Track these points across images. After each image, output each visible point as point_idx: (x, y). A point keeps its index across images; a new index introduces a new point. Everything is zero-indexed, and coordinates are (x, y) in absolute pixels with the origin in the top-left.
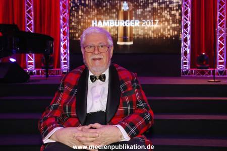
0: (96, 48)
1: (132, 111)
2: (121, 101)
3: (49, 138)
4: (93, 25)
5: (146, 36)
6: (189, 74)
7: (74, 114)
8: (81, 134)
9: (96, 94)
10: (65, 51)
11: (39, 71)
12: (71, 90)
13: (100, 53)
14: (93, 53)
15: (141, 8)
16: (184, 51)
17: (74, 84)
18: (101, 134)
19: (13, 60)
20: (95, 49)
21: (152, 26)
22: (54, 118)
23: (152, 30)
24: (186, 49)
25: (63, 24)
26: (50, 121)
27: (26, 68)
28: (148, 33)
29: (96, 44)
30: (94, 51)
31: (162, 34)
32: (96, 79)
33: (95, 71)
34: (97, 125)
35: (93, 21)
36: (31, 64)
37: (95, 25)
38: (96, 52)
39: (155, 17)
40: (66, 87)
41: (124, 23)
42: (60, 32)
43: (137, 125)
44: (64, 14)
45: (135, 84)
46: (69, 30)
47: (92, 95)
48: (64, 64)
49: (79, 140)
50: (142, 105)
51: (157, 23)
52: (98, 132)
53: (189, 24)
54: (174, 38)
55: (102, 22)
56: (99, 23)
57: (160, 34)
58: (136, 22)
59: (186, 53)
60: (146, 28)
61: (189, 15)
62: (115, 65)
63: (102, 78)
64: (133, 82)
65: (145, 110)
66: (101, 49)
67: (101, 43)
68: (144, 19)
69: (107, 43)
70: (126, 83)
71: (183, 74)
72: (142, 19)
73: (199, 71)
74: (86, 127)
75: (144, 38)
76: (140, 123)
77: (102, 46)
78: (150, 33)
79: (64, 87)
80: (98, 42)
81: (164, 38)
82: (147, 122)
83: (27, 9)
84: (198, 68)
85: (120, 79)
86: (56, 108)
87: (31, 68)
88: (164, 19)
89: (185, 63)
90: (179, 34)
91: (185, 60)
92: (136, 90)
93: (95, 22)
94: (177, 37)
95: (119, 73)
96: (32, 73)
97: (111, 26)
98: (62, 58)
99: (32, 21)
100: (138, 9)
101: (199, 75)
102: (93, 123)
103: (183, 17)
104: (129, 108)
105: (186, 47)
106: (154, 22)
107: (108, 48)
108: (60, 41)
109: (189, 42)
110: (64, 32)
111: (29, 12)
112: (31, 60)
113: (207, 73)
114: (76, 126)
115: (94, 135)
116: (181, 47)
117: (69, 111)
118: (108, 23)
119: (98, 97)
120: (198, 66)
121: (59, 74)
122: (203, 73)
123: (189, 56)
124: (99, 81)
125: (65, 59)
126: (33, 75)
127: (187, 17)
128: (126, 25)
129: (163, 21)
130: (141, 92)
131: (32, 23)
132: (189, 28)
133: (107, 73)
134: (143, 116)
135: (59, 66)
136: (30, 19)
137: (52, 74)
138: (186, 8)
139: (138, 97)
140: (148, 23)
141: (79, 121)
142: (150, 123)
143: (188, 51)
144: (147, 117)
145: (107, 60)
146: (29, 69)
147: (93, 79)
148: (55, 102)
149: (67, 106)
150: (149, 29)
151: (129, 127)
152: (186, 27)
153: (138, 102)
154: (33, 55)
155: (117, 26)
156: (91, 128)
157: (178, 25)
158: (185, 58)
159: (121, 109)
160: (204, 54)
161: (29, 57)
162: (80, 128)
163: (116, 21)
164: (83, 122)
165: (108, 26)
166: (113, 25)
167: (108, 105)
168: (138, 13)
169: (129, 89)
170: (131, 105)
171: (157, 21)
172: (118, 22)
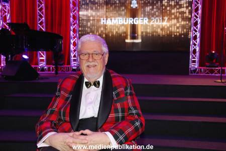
0: (91, 56)
1: (123, 118)
2: (113, 107)
3: (44, 142)
4: (102, 23)
5: (155, 34)
6: (198, 73)
7: (68, 119)
8: (71, 140)
9: (89, 100)
10: (75, 48)
11: (50, 67)
12: (67, 95)
13: (94, 60)
14: (88, 60)
15: (150, 6)
16: (193, 49)
17: (70, 89)
18: (90, 141)
19: (25, 57)
20: (89, 57)
21: (161, 23)
22: (50, 123)
23: (161, 28)
24: (195, 47)
25: (73, 22)
26: (45, 125)
27: (37, 64)
28: (157, 30)
29: (91, 52)
30: (88, 59)
31: (171, 32)
32: (91, 85)
33: (89, 78)
34: (87, 131)
35: (102, 19)
36: (42, 60)
37: (104, 23)
38: (91, 60)
39: (164, 14)
40: (62, 92)
41: (132, 20)
42: (70, 30)
43: (126, 132)
44: (74, 11)
45: (128, 91)
46: (79, 27)
47: (86, 101)
48: (74, 61)
49: (69, 146)
50: (134, 112)
51: (166, 20)
52: (87, 139)
53: (199, 21)
54: (183, 36)
55: (111, 20)
56: (108, 20)
57: (168, 32)
58: (144, 20)
59: (195, 51)
60: (155, 26)
61: (200, 12)
62: (111, 71)
63: (96, 84)
64: (126, 89)
65: (136, 117)
66: (96, 57)
67: (95, 51)
68: (153, 16)
69: (102, 50)
70: (119, 90)
71: (192, 73)
72: (151, 16)
73: (208, 69)
74: (77, 133)
75: (153, 35)
76: (130, 130)
77: (97, 54)
78: (159, 30)
79: (60, 92)
80: (92, 51)
81: (173, 36)
82: (136, 129)
83: (39, 7)
84: (207, 67)
85: (114, 86)
86: (52, 112)
87: (42, 64)
88: (173, 16)
89: (194, 62)
90: (189, 31)
91: (194, 58)
92: (129, 97)
93: (104, 20)
94: (187, 34)
95: (113, 79)
96: (43, 69)
97: (120, 23)
98: (72, 55)
99: (43, 18)
100: (147, 6)
101: (208, 73)
102: (84, 130)
103: (193, 15)
104: (120, 115)
105: (195, 45)
106: (163, 20)
107: (102, 55)
108: (70, 38)
109: (198, 40)
110: (74, 29)
111: (41, 10)
112: (43, 56)
113: (216, 72)
114: (68, 131)
115: (83, 142)
116: (190, 45)
117: (64, 116)
118: (117, 20)
119: (91, 103)
120: (207, 64)
121: (68, 71)
122: (212, 71)
123: (198, 54)
124: (93, 87)
125: (75, 56)
126: (44, 71)
127: (198, 14)
128: (135, 23)
129: (172, 19)
130: (133, 98)
131: (44, 21)
132: (199, 26)
133: (101, 80)
134: (133, 123)
135: (69, 63)
136: (42, 17)
137: (63, 71)
138: (196, 5)
139: (130, 104)
140: (157, 21)
141: (72, 127)
142: (140, 130)
143: (198, 49)
144: (137, 124)
145: (102, 67)
146: (40, 65)
147: (88, 85)
148: (51, 107)
149: (62, 110)
150: (159, 26)
151: (118, 134)
152: (196, 24)
153: (129, 109)
154: (45, 52)
155: (125, 23)
156: (82, 134)
157: (187, 22)
158: (194, 56)
159: (112, 115)
160: (213, 52)
161: (40, 54)
162: (71, 134)
163: (124, 19)
164: (75, 127)
165: (117, 23)
166: (122, 23)
167: (100, 112)
168: (146, 10)
169: (122, 96)
170: (123, 111)
171: (166, 18)
172: (127, 20)
